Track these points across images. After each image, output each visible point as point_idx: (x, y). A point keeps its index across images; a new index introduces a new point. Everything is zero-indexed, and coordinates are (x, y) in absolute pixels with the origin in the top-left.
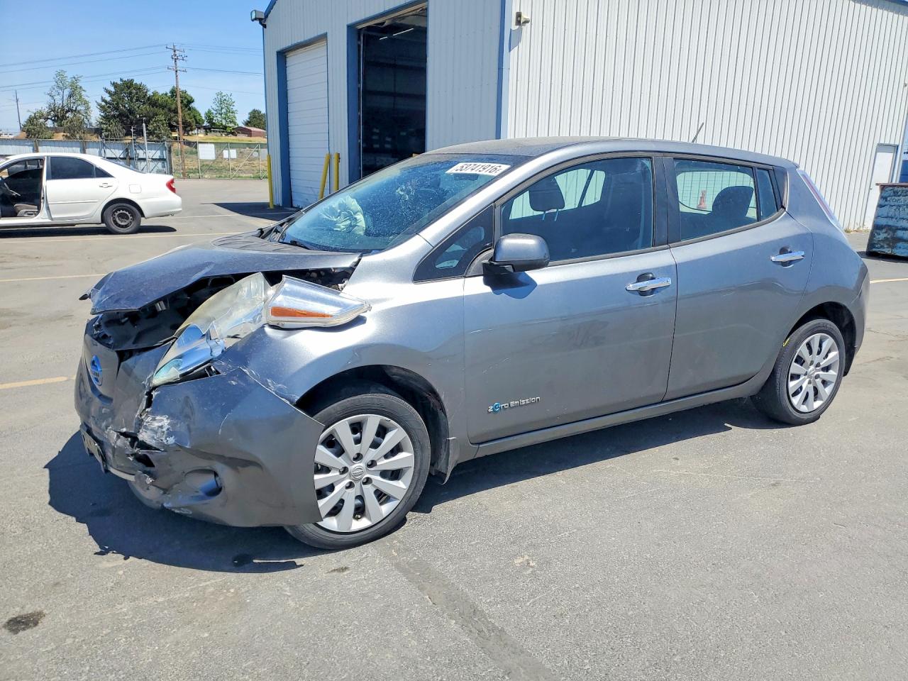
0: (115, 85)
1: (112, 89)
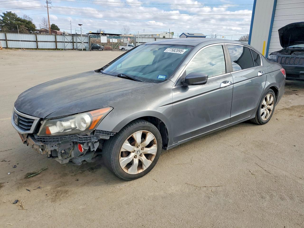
0: (4, 14)
1: (3, 15)
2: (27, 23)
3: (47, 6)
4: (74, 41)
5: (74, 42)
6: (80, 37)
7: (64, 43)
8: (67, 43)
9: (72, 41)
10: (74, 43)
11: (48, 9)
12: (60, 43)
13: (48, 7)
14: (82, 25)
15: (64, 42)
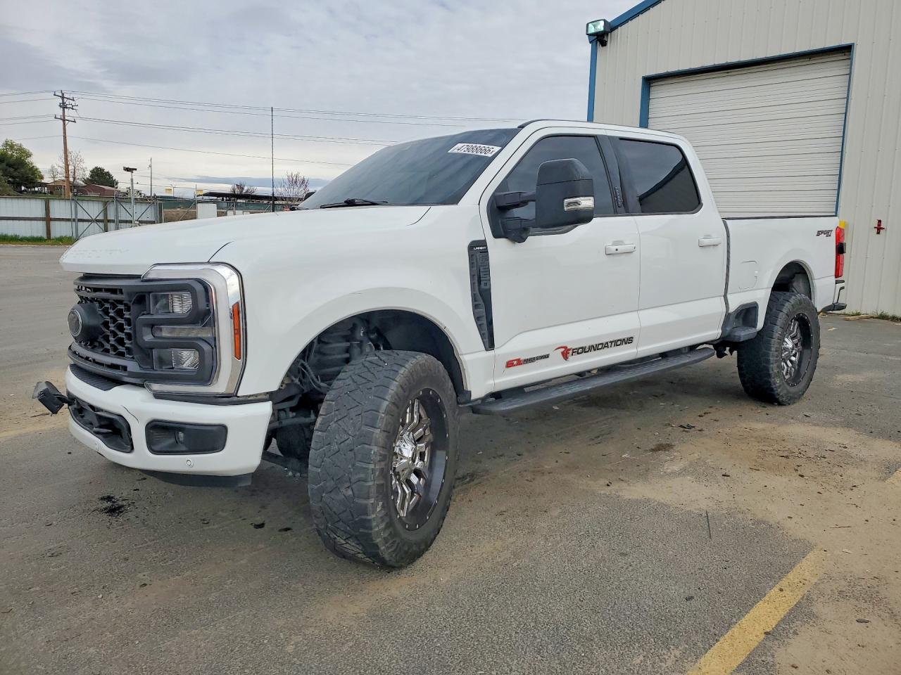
2: (9, 165)
3: (64, 115)
4: (109, 219)
5: (109, 221)
6: (127, 206)
7: (74, 223)
8: (86, 224)
9: (101, 217)
10: (109, 224)
11: (64, 124)
12: (63, 223)
13: (66, 118)
14: (136, 169)
15: (74, 220)
